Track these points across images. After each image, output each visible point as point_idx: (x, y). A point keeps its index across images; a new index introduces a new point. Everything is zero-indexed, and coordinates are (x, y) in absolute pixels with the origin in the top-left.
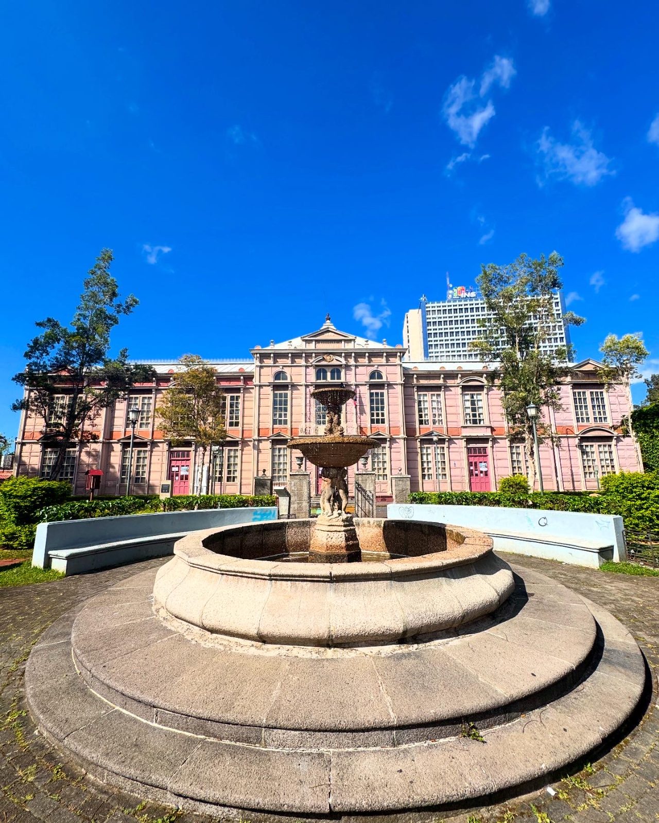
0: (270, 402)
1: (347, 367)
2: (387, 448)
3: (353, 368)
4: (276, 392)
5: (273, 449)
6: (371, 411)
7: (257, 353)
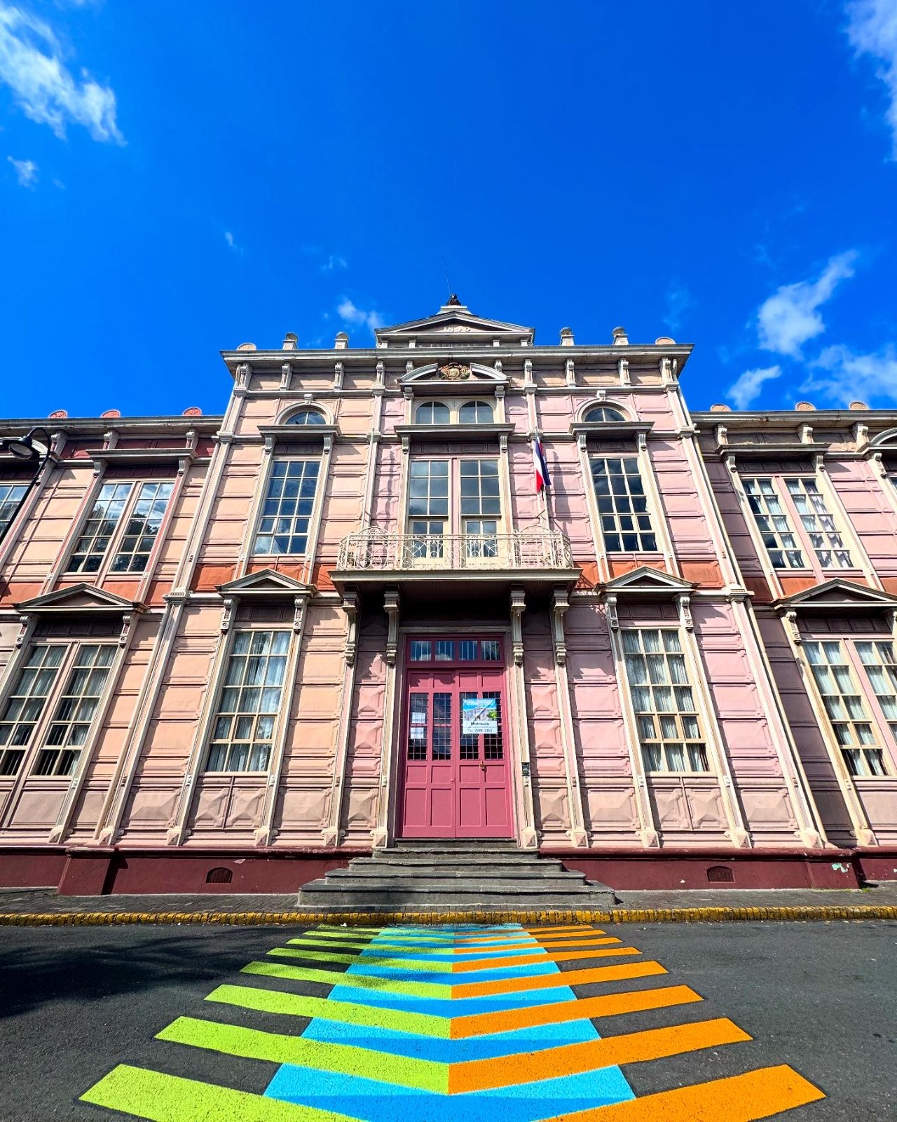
0: (256, 487)
1: (512, 395)
2: (683, 634)
3: (530, 399)
4: (281, 459)
5: (236, 636)
6: (601, 510)
7: (242, 363)
